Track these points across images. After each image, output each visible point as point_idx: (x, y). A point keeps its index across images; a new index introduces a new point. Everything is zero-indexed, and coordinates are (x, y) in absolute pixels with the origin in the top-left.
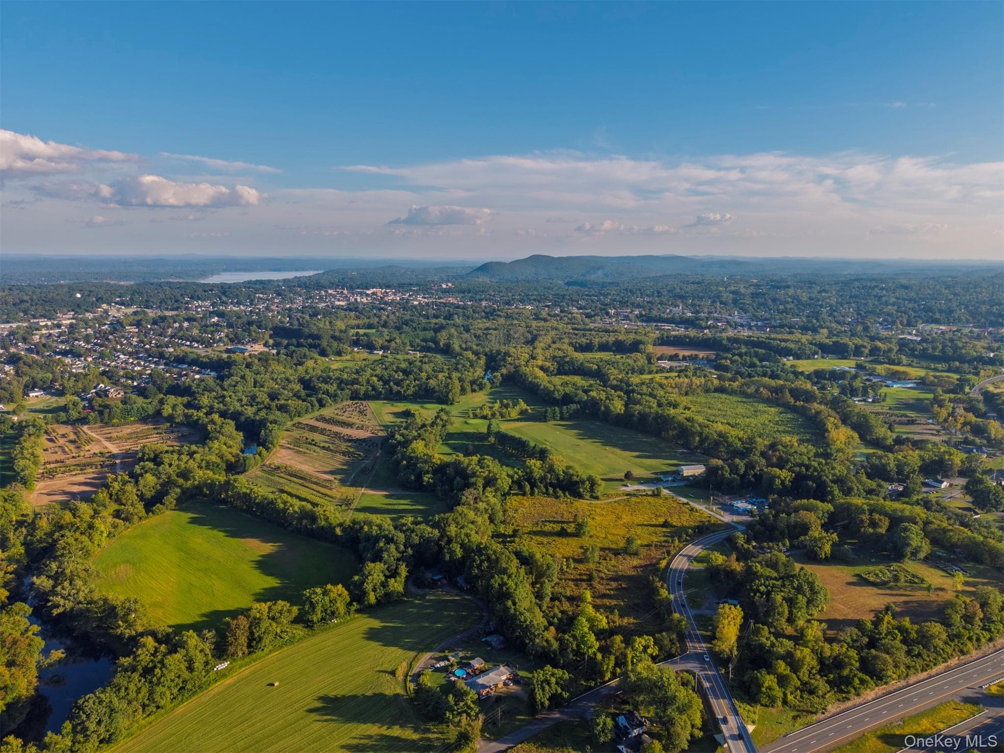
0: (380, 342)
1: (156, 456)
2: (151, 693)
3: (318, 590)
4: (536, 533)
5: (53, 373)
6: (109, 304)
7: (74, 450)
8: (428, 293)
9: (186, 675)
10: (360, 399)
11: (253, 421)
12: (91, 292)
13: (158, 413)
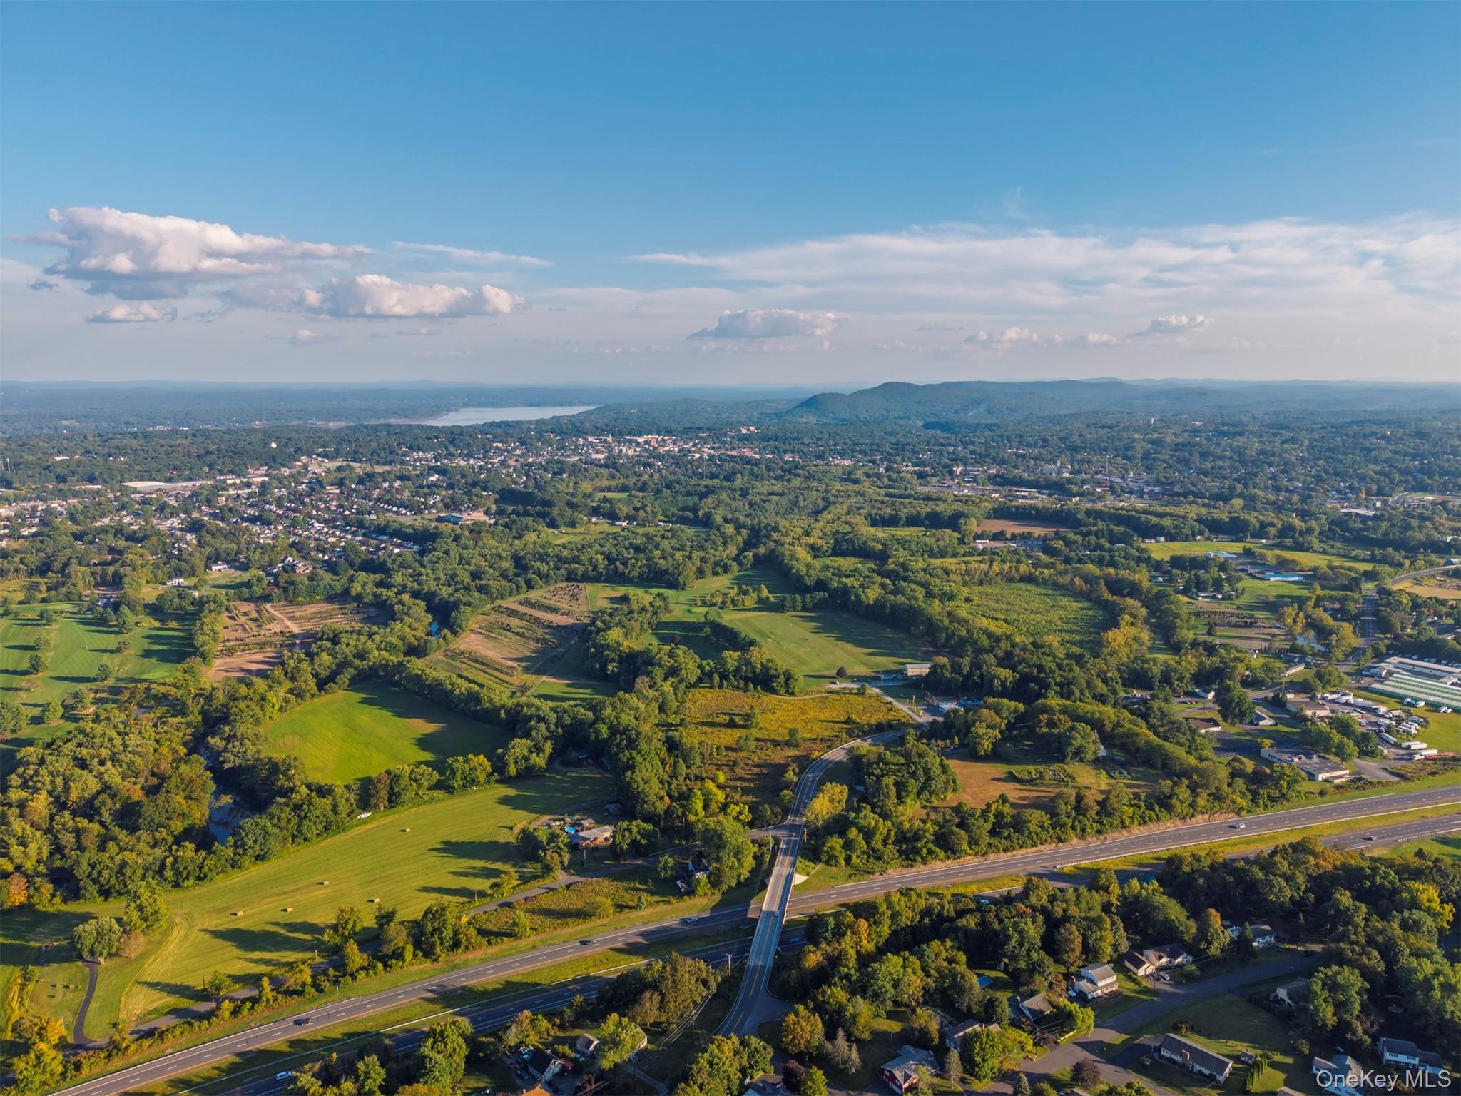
0: (625, 509)
1: (335, 636)
2: (300, 825)
3: (460, 759)
4: (703, 724)
5: (238, 543)
6: (310, 456)
7: (255, 629)
8: (719, 441)
9: (332, 817)
10: (577, 581)
11: (448, 602)
12: (289, 439)
13: (346, 592)
